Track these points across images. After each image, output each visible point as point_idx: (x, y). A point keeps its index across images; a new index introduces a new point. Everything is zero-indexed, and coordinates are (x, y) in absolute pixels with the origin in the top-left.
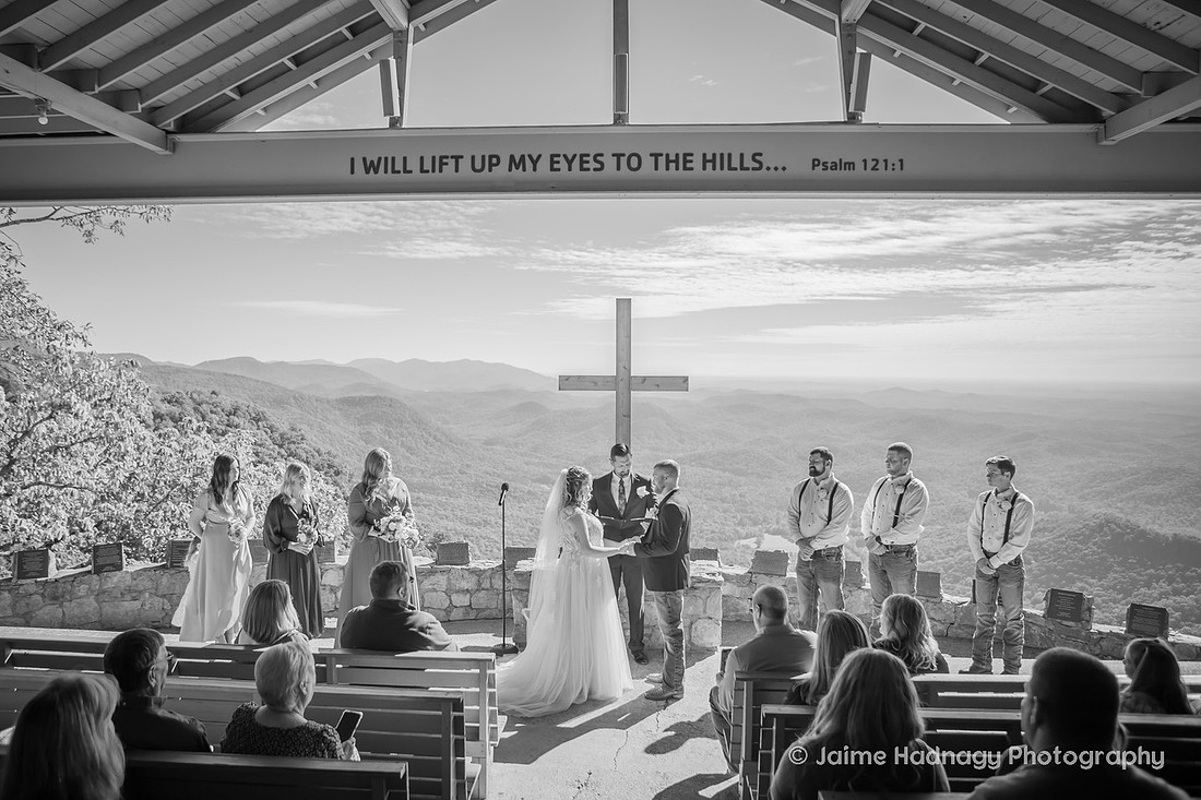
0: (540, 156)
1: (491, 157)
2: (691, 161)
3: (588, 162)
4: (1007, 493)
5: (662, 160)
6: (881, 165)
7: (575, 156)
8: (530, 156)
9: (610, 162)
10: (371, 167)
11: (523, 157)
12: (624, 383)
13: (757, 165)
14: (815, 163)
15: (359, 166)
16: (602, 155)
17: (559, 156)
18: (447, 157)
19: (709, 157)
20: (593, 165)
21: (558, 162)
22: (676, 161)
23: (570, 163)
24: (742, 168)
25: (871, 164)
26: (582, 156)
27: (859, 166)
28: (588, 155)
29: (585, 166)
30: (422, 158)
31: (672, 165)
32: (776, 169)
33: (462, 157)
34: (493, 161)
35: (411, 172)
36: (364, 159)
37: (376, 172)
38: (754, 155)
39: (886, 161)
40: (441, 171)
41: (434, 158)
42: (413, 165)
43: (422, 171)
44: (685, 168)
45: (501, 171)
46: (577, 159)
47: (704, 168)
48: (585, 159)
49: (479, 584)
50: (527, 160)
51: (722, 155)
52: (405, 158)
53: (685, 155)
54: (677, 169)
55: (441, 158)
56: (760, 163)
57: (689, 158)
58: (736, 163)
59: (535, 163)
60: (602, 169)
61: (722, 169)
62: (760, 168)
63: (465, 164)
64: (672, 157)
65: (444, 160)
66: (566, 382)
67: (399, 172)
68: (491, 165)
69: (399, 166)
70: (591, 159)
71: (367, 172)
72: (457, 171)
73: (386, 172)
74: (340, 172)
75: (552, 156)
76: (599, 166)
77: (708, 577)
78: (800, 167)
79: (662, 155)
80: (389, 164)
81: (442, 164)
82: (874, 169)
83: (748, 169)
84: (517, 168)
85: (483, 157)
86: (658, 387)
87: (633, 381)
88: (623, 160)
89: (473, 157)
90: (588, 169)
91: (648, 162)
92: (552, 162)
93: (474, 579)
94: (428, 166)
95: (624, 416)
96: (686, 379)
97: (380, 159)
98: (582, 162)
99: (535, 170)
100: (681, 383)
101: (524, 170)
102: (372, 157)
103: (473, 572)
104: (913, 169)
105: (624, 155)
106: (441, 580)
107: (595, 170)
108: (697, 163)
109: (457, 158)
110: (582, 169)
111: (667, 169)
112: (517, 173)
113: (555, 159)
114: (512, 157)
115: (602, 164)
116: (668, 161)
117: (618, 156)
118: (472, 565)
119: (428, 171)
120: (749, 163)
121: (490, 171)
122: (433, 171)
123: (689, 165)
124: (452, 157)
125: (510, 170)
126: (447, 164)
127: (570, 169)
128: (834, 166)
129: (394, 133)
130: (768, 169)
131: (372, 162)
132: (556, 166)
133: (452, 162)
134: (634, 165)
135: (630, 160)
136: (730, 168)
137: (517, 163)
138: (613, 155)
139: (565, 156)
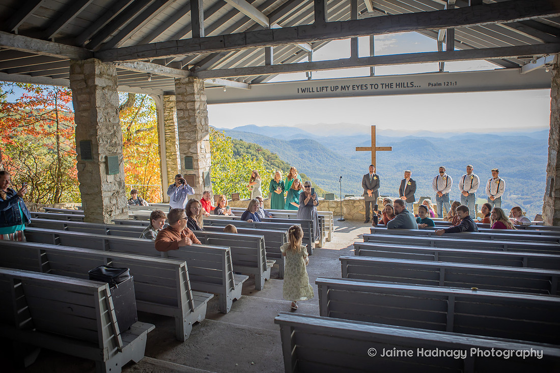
0: (350, 86)
2: (392, 86)
4: (498, 179)
5: (384, 86)
6: (450, 84)
7: (359, 85)
8: (347, 86)
9: (369, 87)
10: (303, 91)
11: (345, 86)
12: (374, 149)
14: (429, 84)
15: (300, 91)
16: (367, 85)
17: (355, 85)
18: (324, 87)
19: (398, 84)
21: (355, 87)
22: (388, 86)
23: (358, 87)
25: (446, 84)
26: (361, 85)
27: (443, 84)
30: (317, 88)
31: (387, 87)
32: (417, 86)
34: (337, 88)
35: (314, 92)
36: (301, 89)
37: (305, 92)
38: (411, 83)
39: (451, 82)
40: (322, 91)
41: (320, 87)
42: (315, 90)
43: (317, 91)
44: (391, 88)
45: (339, 90)
47: (396, 87)
49: (337, 205)
51: (401, 83)
52: (312, 88)
53: (391, 84)
55: (322, 87)
56: (413, 85)
58: (405, 85)
59: (348, 88)
60: (367, 89)
61: (401, 87)
62: (413, 87)
64: (387, 85)
66: (358, 149)
67: (311, 92)
68: (336, 89)
69: (311, 90)
70: (364, 86)
72: (327, 91)
73: (307, 92)
74: (295, 92)
75: (353, 86)
78: (425, 85)
79: (384, 84)
80: (308, 90)
81: (322, 89)
82: (447, 85)
83: (409, 87)
84: (343, 90)
85: (334, 87)
86: (383, 150)
87: (376, 148)
89: (331, 87)
90: (363, 89)
91: (380, 86)
92: (353, 88)
93: (336, 204)
94: (319, 90)
95: (374, 158)
96: (391, 147)
97: (306, 88)
98: (361, 87)
99: (348, 90)
100: (390, 149)
101: (345, 90)
102: (304, 88)
103: (336, 202)
104: (459, 85)
106: (326, 204)
107: (365, 89)
108: (394, 86)
109: (327, 87)
110: (361, 89)
114: (342, 86)
115: (367, 87)
116: (386, 86)
117: (372, 85)
118: (335, 200)
120: (409, 85)
125: (341, 90)
126: (324, 89)
127: (358, 89)
128: (435, 85)
129: (309, 81)
130: (415, 87)
134: (376, 87)
135: (375, 86)
136: (404, 87)
137: (343, 88)
138: (370, 85)
139: (357, 85)
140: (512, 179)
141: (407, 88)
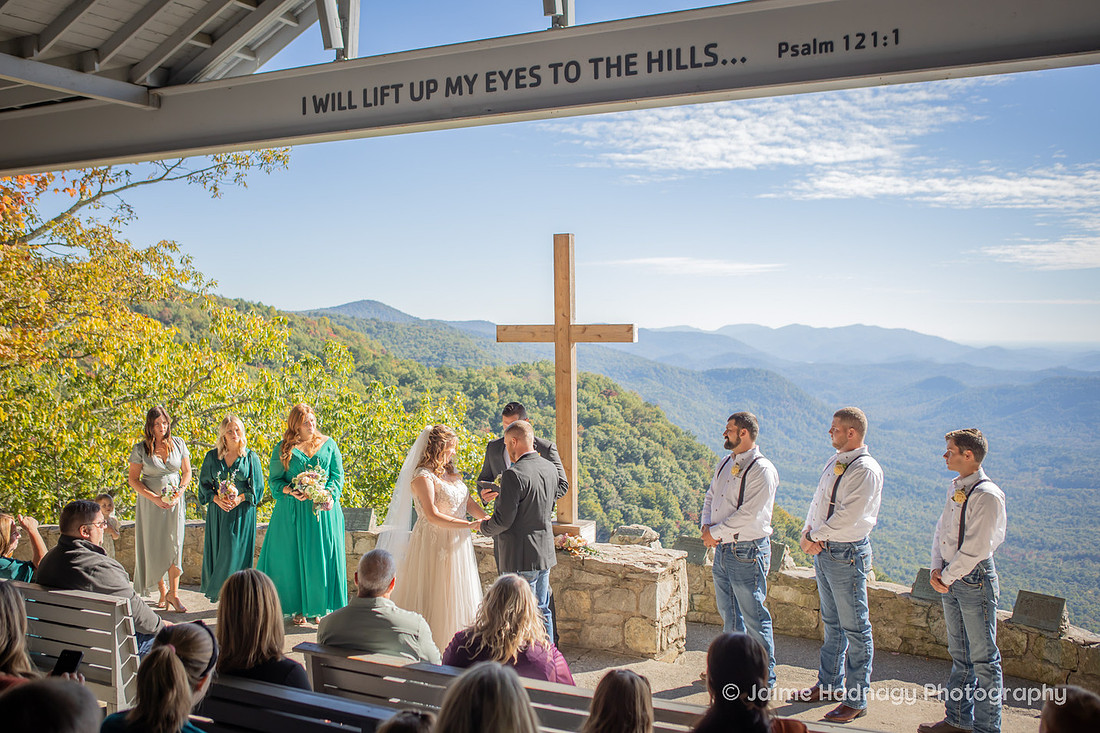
0: (476, 76)
1: (429, 82)
2: (635, 64)
3: (524, 77)
5: (602, 66)
6: (869, 40)
7: (511, 71)
8: (466, 77)
9: (546, 74)
10: (320, 106)
11: (459, 78)
12: (564, 333)
13: (710, 60)
14: (782, 48)
15: (310, 107)
16: (538, 67)
17: (494, 73)
18: (387, 87)
19: (655, 56)
20: (529, 80)
21: (494, 81)
22: (618, 65)
23: (506, 80)
24: (693, 65)
25: (855, 41)
26: (518, 71)
27: (840, 45)
28: (524, 69)
29: (522, 82)
30: (365, 91)
31: (614, 71)
32: (734, 61)
33: (401, 86)
34: (430, 87)
35: (355, 107)
36: (314, 97)
37: (325, 111)
38: (708, 47)
39: (874, 33)
40: (382, 103)
41: (376, 89)
42: (358, 100)
43: (366, 105)
45: (438, 97)
46: (514, 76)
47: (650, 71)
48: (521, 74)
50: (464, 82)
51: (670, 51)
52: (350, 93)
53: (628, 57)
54: (619, 75)
55: (383, 88)
56: (715, 57)
57: (632, 60)
58: (685, 60)
59: (471, 84)
60: (538, 83)
61: (670, 68)
62: (714, 63)
63: (404, 93)
64: (614, 61)
65: (386, 91)
66: (506, 334)
67: (345, 108)
69: (345, 103)
70: (526, 73)
71: (317, 111)
72: (397, 101)
74: (292, 113)
76: (535, 81)
77: (645, 567)
78: (763, 55)
79: (602, 60)
80: (336, 100)
81: (383, 95)
82: (859, 47)
83: (699, 66)
84: (454, 93)
85: (421, 83)
86: (599, 337)
87: (573, 331)
88: (561, 70)
89: (412, 85)
90: (524, 86)
91: (587, 70)
92: (489, 81)
94: (370, 100)
95: (564, 370)
96: (630, 328)
97: (328, 96)
98: (518, 78)
99: (471, 92)
100: (624, 333)
101: (461, 94)
102: (321, 95)
104: (912, 41)
105: (561, 65)
107: (531, 85)
108: (641, 64)
109: (397, 87)
110: (518, 86)
111: (608, 75)
112: (455, 98)
113: (492, 78)
114: (449, 80)
115: (538, 78)
116: (609, 66)
117: (555, 66)
119: (370, 105)
120: (700, 58)
121: (428, 97)
122: (376, 104)
123: (632, 69)
124: (393, 87)
125: (447, 95)
126: (388, 95)
127: (506, 88)
128: (808, 50)
129: (340, 67)
130: (724, 62)
131: (321, 100)
132: (492, 86)
133: (392, 92)
134: (572, 75)
135: (567, 70)
136: (679, 67)
137: (453, 87)
138: (550, 66)
139: (501, 73)
141: (691, 72)
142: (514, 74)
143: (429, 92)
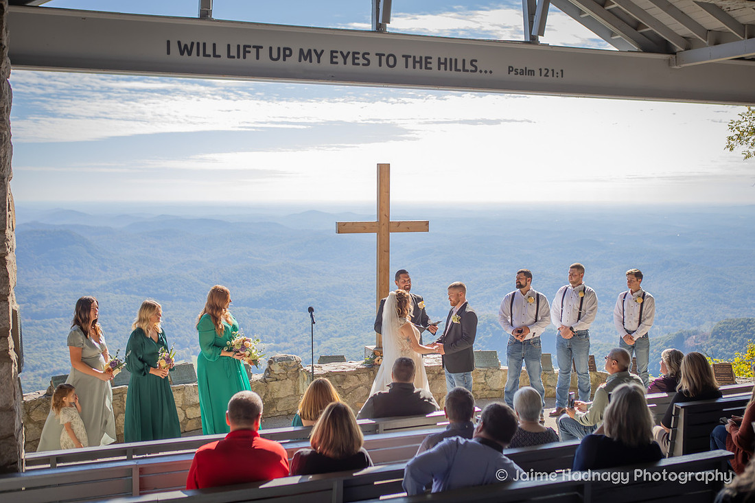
0: (323, 51)
1: (285, 49)
2: (431, 63)
3: (358, 59)
4: (639, 293)
5: (411, 61)
6: (550, 73)
7: (349, 53)
8: (315, 51)
9: (374, 60)
10: (185, 50)
11: (309, 51)
12: (384, 227)
13: (474, 69)
14: (510, 69)
15: (175, 49)
16: (368, 54)
17: (337, 52)
18: (250, 47)
19: (442, 61)
20: (361, 61)
21: (337, 57)
22: (420, 62)
23: (345, 58)
24: (464, 70)
25: (544, 72)
26: (354, 53)
27: (537, 73)
28: (358, 53)
29: (356, 61)
30: (229, 46)
31: (418, 65)
32: (486, 72)
33: (262, 47)
34: (286, 52)
35: (219, 56)
36: (179, 43)
37: (190, 54)
38: (472, 61)
39: (553, 70)
40: (244, 57)
41: (239, 46)
42: (222, 51)
43: (229, 56)
44: (426, 68)
45: (293, 61)
46: (350, 56)
47: (439, 69)
48: (356, 56)
50: (313, 54)
51: (451, 59)
52: (214, 45)
53: (427, 58)
54: (421, 68)
55: (245, 47)
56: (476, 67)
57: (429, 60)
58: (460, 66)
59: (319, 56)
60: (368, 64)
61: (451, 70)
62: (476, 71)
64: (418, 59)
65: (247, 49)
66: (345, 228)
67: (209, 56)
69: (209, 51)
70: (360, 56)
71: (182, 53)
72: (258, 58)
73: (198, 55)
75: (332, 52)
76: (366, 62)
78: (501, 73)
79: (410, 57)
80: (201, 48)
81: (245, 52)
82: (546, 75)
83: (468, 71)
84: (306, 60)
85: (279, 49)
86: (408, 229)
87: (391, 225)
88: (384, 59)
89: (271, 48)
90: (358, 64)
91: (401, 62)
92: (332, 57)
94: (234, 52)
96: (427, 223)
97: (192, 43)
98: (354, 58)
99: (319, 62)
100: (424, 226)
101: (311, 61)
102: (186, 41)
104: (569, 77)
105: (384, 55)
107: (364, 65)
108: (434, 65)
109: (258, 48)
110: (354, 63)
111: (414, 67)
112: (305, 64)
113: (334, 54)
114: (301, 51)
115: (368, 61)
116: (415, 62)
117: (380, 55)
119: (234, 57)
120: (468, 66)
121: (284, 60)
122: (239, 57)
123: (429, 66)
124: (254, 47)
125: (300, 61)
126: (249, 52)
127: (345, 63)
128: (522, 73)
129: (205, 23)
130: (481, 71)
131: (186, 46)
132: (335, 60)
133: (254, 51)
134: (391, 62)
135: (388, 59)
136: (456, 70)
137: (305, 55)
138: (377, 54)
139: (341, 53)
140: (256, 310)
142: (351, 55)
143: (285, 56)
